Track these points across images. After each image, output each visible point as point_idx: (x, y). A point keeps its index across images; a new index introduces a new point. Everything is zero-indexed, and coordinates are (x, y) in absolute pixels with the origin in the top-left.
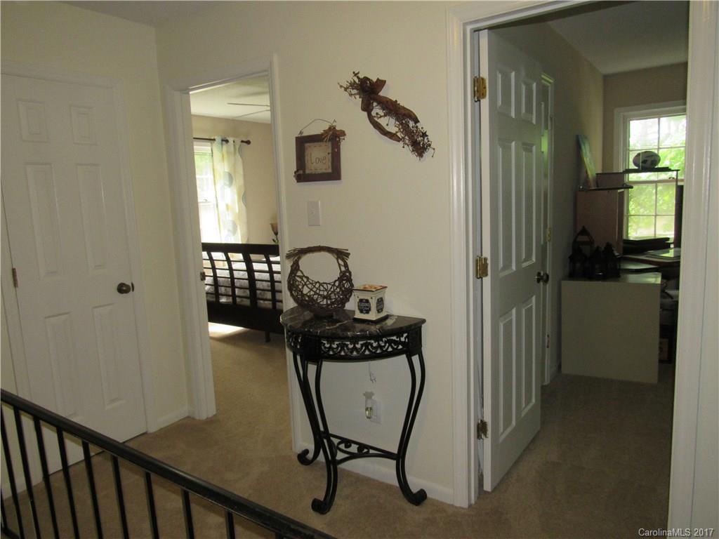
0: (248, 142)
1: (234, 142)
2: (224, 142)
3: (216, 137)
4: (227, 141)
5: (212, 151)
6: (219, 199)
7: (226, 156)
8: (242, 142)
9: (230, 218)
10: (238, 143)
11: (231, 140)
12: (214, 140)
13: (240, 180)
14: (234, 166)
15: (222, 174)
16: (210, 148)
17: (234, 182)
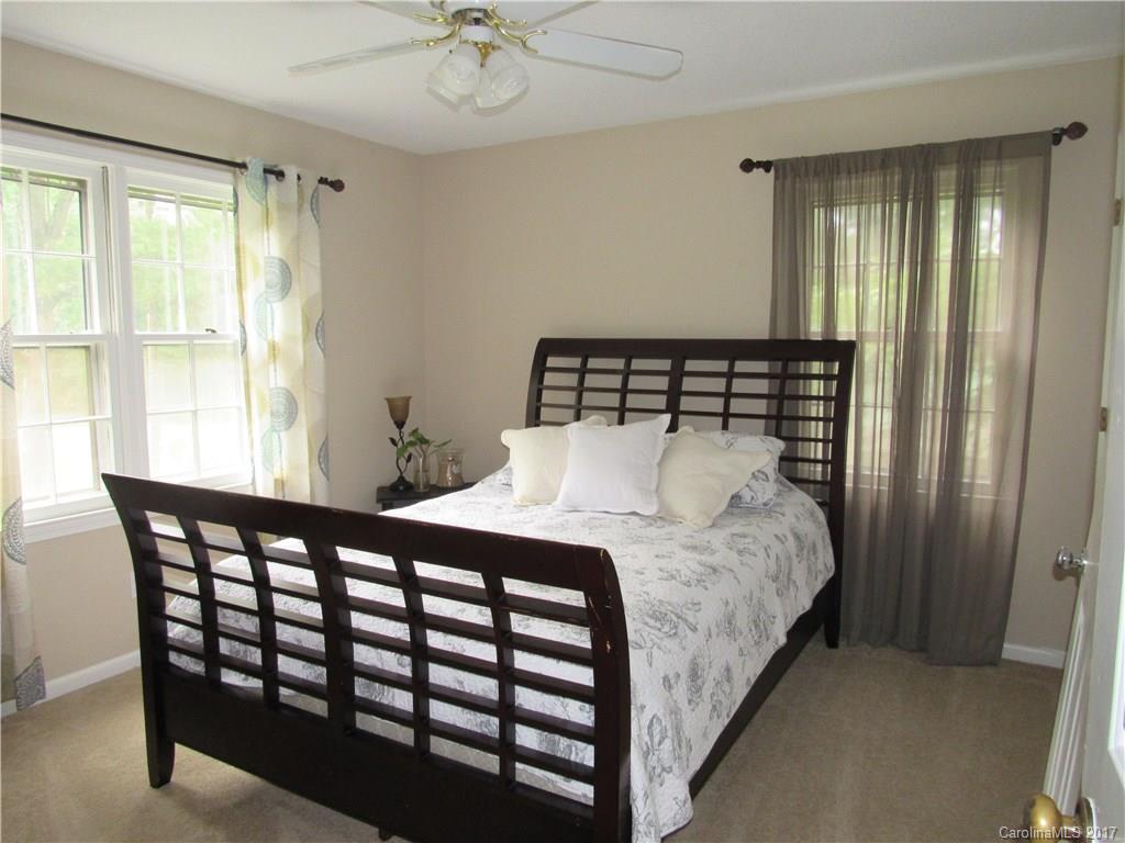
0: (338, 186)
1: (299, 178)
2: (272, 178)
3: (247, 160)
4: (280, 175)
5: (236, 195)
6: (250, 328)
7: (274, 214)
8: (323, 181)
9: (279, 378)
10: (311, 182)
11: (291, 172)
12: (243, 166)
13: (310, 281)
14: (296, 244)
15: (262, 262)
16: (230, 188)
17: (295, 285)
